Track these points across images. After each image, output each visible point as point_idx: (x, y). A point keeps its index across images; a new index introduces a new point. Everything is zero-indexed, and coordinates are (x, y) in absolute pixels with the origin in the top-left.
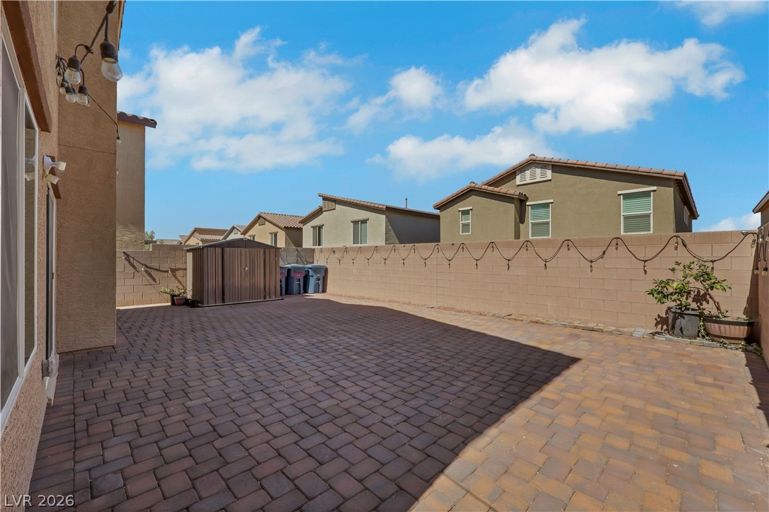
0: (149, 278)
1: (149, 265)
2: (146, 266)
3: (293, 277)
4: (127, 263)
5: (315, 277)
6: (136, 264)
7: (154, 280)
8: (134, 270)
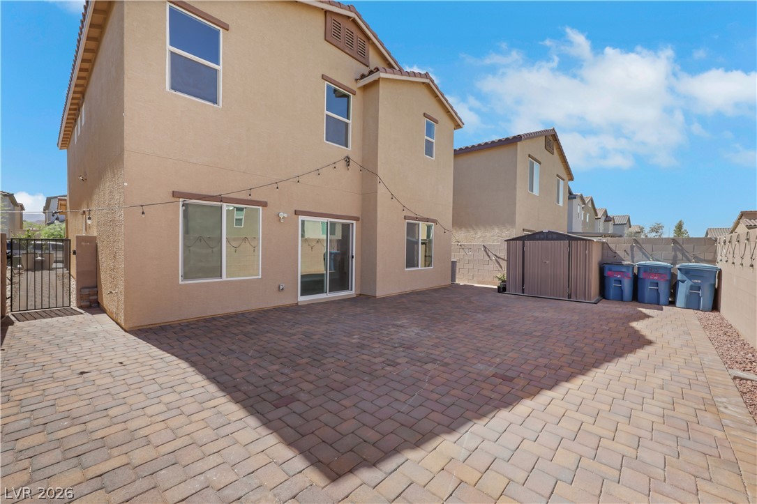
0: (497, 265)
1: (498, 255)
2: (496, 256)
3: (644, 279)
4: (485, 253)
5: (688, 283)
6: (490, 254)
7: (501, 267)
8: (488, 259)
